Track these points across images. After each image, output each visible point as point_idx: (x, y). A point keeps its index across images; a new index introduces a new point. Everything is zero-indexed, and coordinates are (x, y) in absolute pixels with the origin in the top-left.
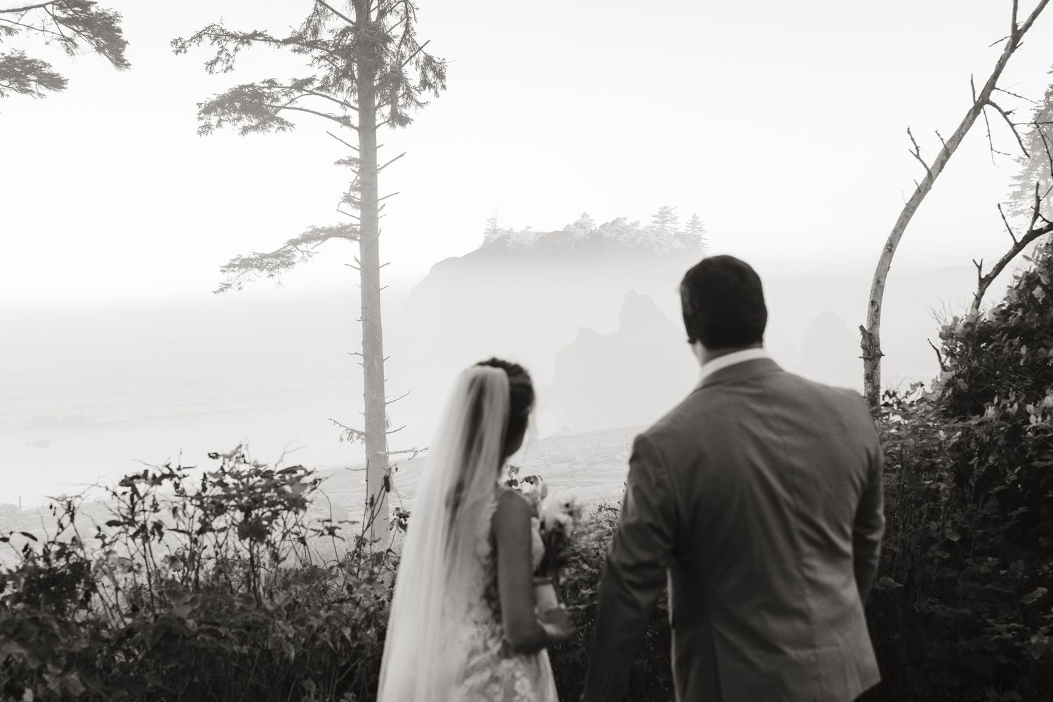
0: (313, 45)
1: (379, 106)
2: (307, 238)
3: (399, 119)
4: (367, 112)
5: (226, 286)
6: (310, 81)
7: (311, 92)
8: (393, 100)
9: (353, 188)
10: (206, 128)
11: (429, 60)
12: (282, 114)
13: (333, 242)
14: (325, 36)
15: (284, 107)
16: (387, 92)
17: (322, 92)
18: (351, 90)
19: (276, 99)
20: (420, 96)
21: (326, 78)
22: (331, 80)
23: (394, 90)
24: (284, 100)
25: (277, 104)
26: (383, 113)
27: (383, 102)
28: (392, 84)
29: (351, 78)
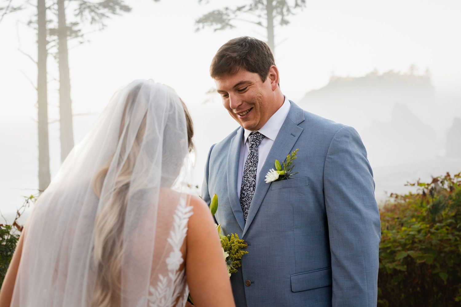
1: (275, 16)
3: (284, 22)
4: (270, 19)
5: (207, 101)
6: (244, 7)
7: (245, 12)
8: (282, 13)
10: (198, 29)
12: (231, 22)
15: (233, 19)
16: (279, 10)
17: (250, 11)
18: (262, 9)
19: (228, 16)
20: (293, 10)
21: (251, 5)
22: (253, 5)
23: (282, 9)
24: (232, 16)
25: (229, 18)
26: (277, 19)
27: (277, 14)
28: (281, 6)
29: (263, 4)
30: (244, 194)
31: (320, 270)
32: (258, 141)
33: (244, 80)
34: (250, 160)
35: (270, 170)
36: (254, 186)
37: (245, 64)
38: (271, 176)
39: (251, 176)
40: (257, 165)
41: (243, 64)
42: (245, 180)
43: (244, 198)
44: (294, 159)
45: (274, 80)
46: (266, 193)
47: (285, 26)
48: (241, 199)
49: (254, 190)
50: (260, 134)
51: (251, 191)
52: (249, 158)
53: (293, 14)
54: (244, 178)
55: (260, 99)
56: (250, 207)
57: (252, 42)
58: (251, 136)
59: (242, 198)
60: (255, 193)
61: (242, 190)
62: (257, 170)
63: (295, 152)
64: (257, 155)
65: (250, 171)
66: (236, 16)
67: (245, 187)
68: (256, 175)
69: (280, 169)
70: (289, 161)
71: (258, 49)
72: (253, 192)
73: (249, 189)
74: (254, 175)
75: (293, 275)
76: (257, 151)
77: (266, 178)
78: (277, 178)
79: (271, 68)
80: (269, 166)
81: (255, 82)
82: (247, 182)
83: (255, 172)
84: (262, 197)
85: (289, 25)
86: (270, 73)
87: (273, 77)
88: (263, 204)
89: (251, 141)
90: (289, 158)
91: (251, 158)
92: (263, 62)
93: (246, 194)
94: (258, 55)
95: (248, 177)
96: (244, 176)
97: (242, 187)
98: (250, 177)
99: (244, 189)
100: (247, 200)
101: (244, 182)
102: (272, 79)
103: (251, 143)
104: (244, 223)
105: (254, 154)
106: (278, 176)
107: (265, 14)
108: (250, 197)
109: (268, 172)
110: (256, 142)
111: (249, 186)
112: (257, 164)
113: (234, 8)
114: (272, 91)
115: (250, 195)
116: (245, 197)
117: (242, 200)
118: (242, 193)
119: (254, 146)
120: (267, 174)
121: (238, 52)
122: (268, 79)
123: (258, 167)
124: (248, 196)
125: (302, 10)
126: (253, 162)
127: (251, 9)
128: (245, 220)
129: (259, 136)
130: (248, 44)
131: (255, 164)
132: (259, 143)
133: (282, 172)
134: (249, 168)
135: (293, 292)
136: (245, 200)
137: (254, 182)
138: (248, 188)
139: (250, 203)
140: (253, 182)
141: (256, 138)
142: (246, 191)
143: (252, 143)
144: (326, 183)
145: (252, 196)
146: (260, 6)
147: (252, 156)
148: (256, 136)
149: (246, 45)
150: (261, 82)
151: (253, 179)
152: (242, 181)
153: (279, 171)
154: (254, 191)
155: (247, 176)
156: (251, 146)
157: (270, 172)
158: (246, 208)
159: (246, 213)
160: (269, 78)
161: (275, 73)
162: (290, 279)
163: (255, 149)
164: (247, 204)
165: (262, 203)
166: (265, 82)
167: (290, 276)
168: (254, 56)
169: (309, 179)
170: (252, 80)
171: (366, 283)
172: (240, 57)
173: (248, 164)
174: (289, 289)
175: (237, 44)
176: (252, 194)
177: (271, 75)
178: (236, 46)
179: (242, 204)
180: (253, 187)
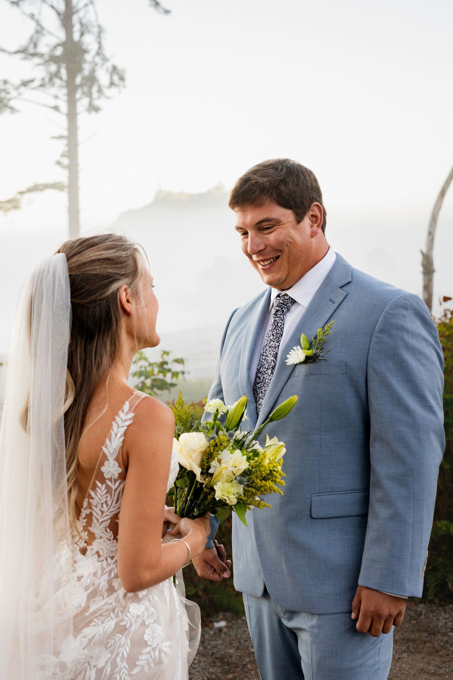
0: (34, 55)
1: (80, 99)
2: (30, 190)
3: (93, 108)
4: (72, 103)
6: (32, 81)
7: (34, 89)
8: (89, 95)
9: (62, 156)
11: (115, 68)
12: (12, 103)
13: (49, 192)
14: (43, 48)
15: (15, 98)
16: (86, 89)
17: (42, 88)
18: (61, 87)
19: (8, 93)
20: (108, 92)
21: (43, 79)
22: (47, 80)
23: (90, 87)
24: (14, 93)
25: (9, 96)
26: (82, 104)
27: (83, 96)
28: (89, 84)
29: (61, 78)
30: (260, 378)
31: (354, 491)
32: (286, 307)
33: (271, 217)
34: (272, 332)
35: (295, 348)
36: (273, 368)
37: (275, 194)
38: (295, 357)
39: (271, 353)
40: (280, 340)
41: (271, 194)
42: (262, 358)
43: (259, 383)
44: (327, 335)
45: (316, 223)
46: (287, 379)
47: (93, 114)
48: (256, 385)
49: (272, 373)
50: (288, 297)
51: (268, 375)
52: (271, 329)
53: (107, 98)
54: (262, 356)
55: (291, 245)
56: (265, 396)
57: (291, 167)
58: (277, 299)
59: (256, 383)
60: (273, 377)
61: (258, 372)
62: (280, 347)
63: (329, 325)
64: (282, 326)
65: (270, 347)
66: (20, 94)
67: (262, 368)
68: (277, 353)
69: (308, 346)
70: (320, 337)
71: (298, 177)
72: (270, 376)
73: (266, 372)
74: (275, 353)
75: (315, 495)
76: (282, 320)
77: (287, 358)
78: (302, 360)
79: (313, 205)
80: (295, 341)
81: (286, 221)
82: (265, 362)
83: (277, 349)
84: (281, 385)
85: (100, 113)
86: (311, 213)
87: (314, 219)
88: (282, 394)
89: (276, 305)
90: (321, 333)
91: (274, 329)
92: (302, 196)
93: (262, 378)
94: (297, 185)
95: (267, 355)
96: (262, 354)
97: (258, 369)
98: (269, 355)
99: (261, 371)
100: (263, 386)
101: (261, 362)
102: (312, 222)
103: (275, 308)
104: (257, 417)
105: (278, 324)
106: (304, 357)
107: (64, 95)
108: (266, 382)
109: (291, 350)
110: (282, 308)
111: (266, 368)
112: (280, 338)
113: (17, 82)
114: (310, 237)
115: (267, 380)
116: (261, 382)
117: (256, 387)
118: (257, 376)
119: (280, 314)
120: (290, 353)
121: (269, 177)
122: (307, 221)
123: (281, 343)
124: (264, 381)
125: (120, 92)
126: (275, 334)
127: (42, 85)
128: (258, 414)
129: (287, 300)
130: (285, 169)
131: (277, 338)
132: (286, 309)
133: (310, 353)
134: (270, 343)
135: (313, 518)
136: (260, 386)
137: (274, 362)
138: (265, 370)
139: (266, 390)
140: (272, 362)
141: (282, 302)
142: (263, 374)
143: (277, 308)
144: (370, 371)
145: (269, 382)
146: (57, 81)
147: (275, 326)
148: (283, 299)
149: (282, 169)
150: (294, 223)
151: (273, 358)
152: (260, 361)
153: (306, 351)
154: (272, 375)
155: (266, 353)
156: (275, 313)
157: (294, 350)
158: (260, 397)
159: (260, 404)
160: (308, 219)
161: (319, 214)
162: (310, 499)
163: (279, 317)
164: (261, 392)
165: (281, 392)
166: (301, 224)
167: (310, 496)
168: (291, 185)
169: (346, 365)
170: (282, 219)
171: (412, 514)
172: (270, 184)
173: (268, 337)
174: (308, 513)
175: (270, 167)
176: (269, 379)
177: (312, 216)
178: (269, 169)
179: (256, 391)
180: (272, 370)
